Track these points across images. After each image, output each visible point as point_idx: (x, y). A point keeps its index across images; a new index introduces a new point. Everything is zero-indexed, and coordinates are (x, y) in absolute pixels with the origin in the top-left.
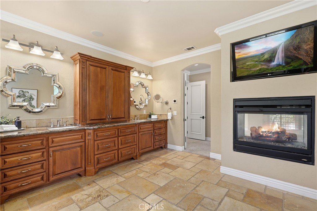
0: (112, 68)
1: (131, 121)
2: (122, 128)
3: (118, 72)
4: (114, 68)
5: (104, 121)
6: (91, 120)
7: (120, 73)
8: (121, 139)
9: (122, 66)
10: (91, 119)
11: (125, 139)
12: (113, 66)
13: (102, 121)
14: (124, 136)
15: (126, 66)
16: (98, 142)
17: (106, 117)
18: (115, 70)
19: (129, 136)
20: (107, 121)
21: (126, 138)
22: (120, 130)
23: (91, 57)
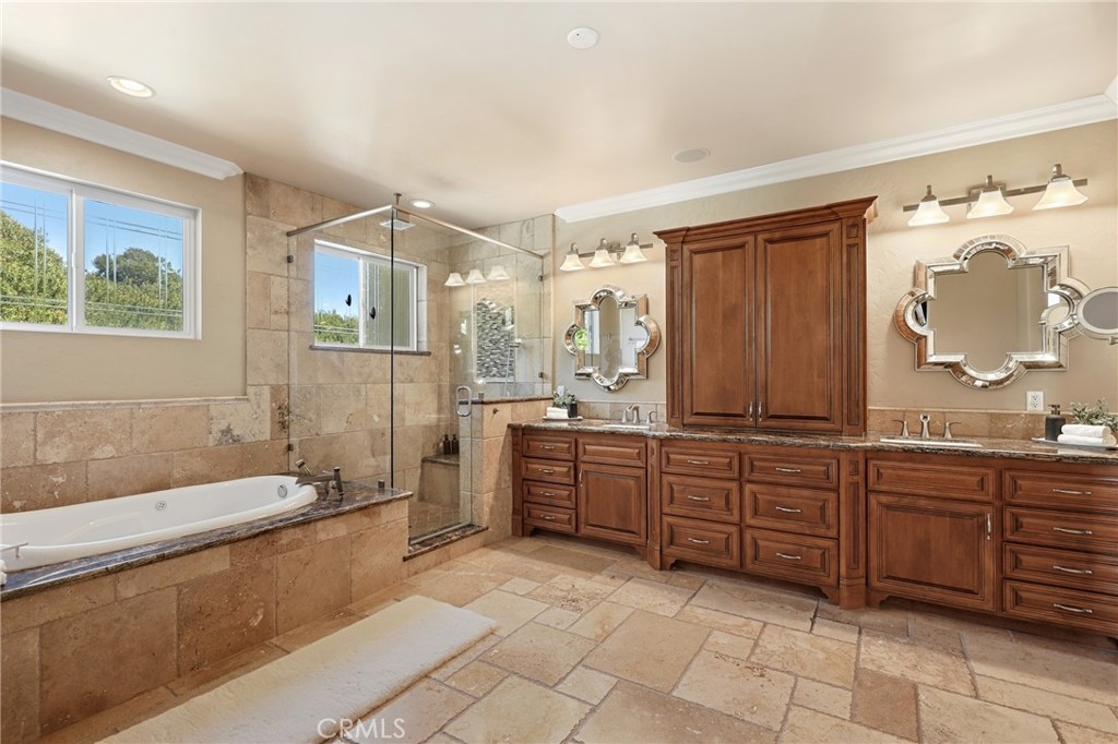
0: (767, 236)
1: (871, 437)
2: (758, 453)
3: (793, 243)
4: (777, 235)
5: (739, 421)
6: (697, 414)
7: (810, 241)
8: (754, 494)
9: (812, 213)
10: (694, 411)
11: (774, 498)
12: (773, 226)
13: (731, 421)
14: (771, 488)
15: (829, 207)
16: (672, 478)
17: (746, 409)
18: (783, 240)
19: (794, 491)
20: (746, 423)
21: (778, 495)
22: (750, 458)
23: (688, 229)
